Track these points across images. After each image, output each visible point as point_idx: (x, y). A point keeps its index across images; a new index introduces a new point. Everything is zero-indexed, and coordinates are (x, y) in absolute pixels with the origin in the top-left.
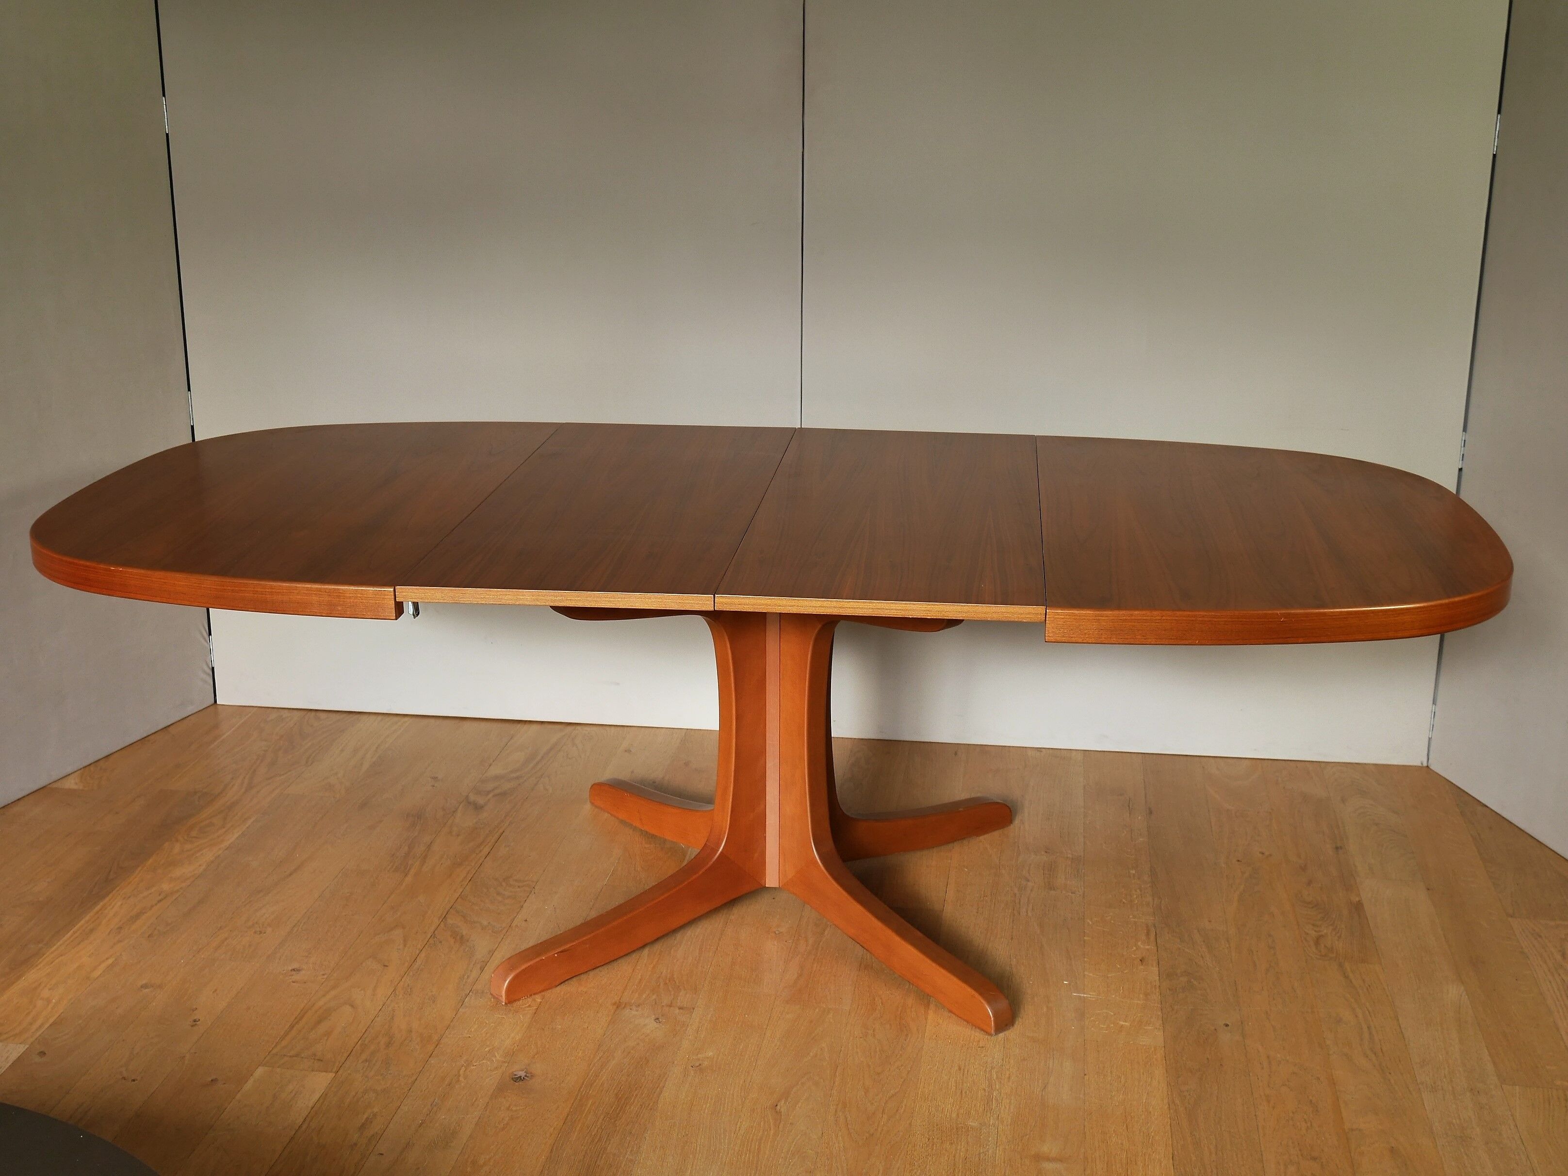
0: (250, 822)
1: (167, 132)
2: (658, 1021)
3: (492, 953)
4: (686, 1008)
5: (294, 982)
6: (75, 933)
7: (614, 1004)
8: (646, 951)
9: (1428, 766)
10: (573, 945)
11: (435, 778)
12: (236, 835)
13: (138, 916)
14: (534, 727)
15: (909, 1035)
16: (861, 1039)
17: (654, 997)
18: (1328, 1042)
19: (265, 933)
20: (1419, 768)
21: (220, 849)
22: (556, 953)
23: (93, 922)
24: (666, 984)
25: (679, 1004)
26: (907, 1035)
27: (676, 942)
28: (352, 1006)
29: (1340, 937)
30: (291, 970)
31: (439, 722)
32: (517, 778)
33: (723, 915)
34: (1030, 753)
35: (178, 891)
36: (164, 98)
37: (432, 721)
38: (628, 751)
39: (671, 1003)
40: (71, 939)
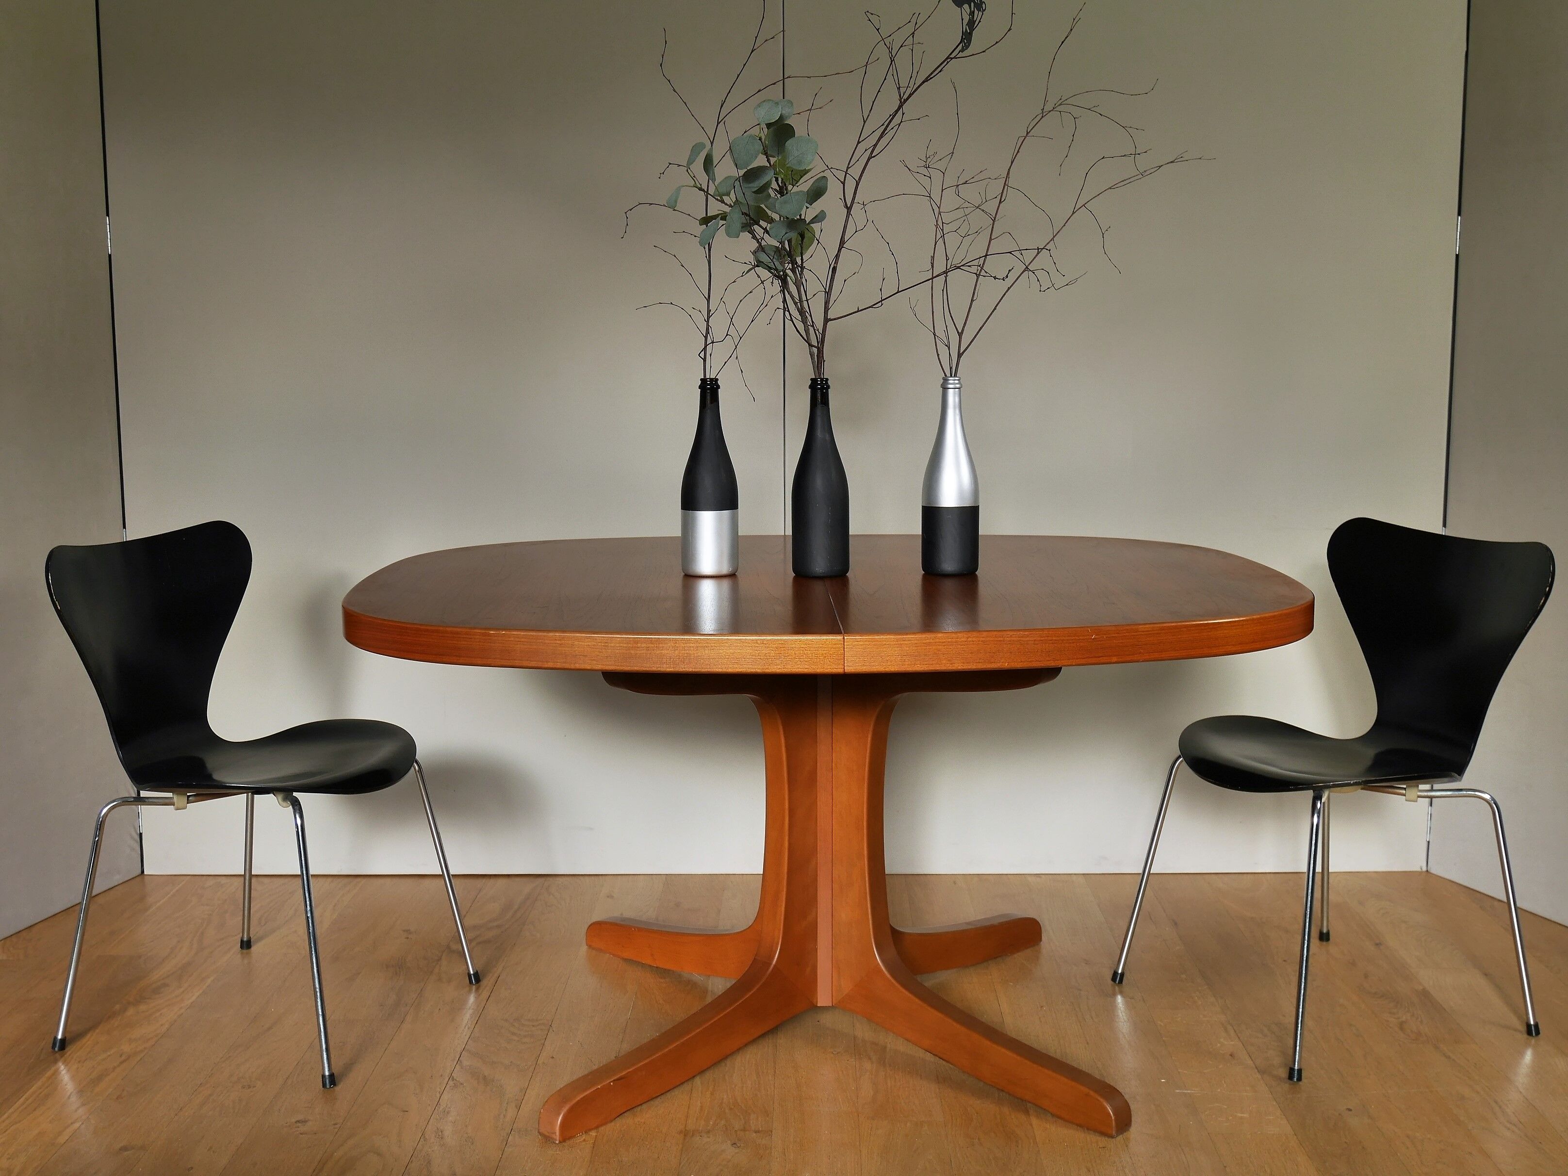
0: (209, 981)
1: (110, 253)
2: (735, 1146)
3: (524, 1091)
4: (762, 1131)
5: (301, 1134)
6: (27, 1099)
7: (681, 1132)
8: (698, 1081)
9: (1427, 871)
10: (629, 1072)
11: (408, 931)
12: (197, 994)
13: (100, 1078)
14: (500, 881)
15: (1020, 1141)
16: (968, 1149)
17: (723, 1122)
18: (1462, 1118)
19: (254, 1087)
20: (1421, 873)
21: (181, 1008)
22: (611, 1082)
23: (47, 1087)
24: (731, 1109)
25: (753, 1128)
26: (1017, 1142)
27: (727, 1068)
28: (379, 1154)
29: (1421, 1022)
30: (296, 1122)
31: (395, 880)
32: (498, 927)
33: (769, 1040)
34: (1029, 878)
35: (142, 1051)
36: (108, 218)
37: (388, 880)
38: (610, 896)
39: (744, 1128)
40: (24, 1106)
